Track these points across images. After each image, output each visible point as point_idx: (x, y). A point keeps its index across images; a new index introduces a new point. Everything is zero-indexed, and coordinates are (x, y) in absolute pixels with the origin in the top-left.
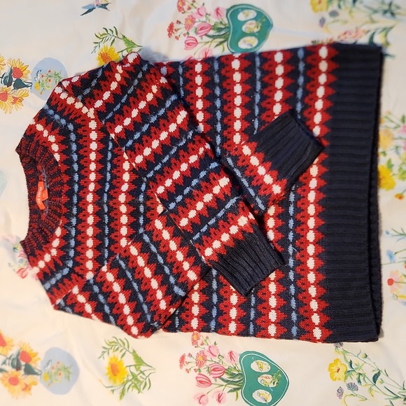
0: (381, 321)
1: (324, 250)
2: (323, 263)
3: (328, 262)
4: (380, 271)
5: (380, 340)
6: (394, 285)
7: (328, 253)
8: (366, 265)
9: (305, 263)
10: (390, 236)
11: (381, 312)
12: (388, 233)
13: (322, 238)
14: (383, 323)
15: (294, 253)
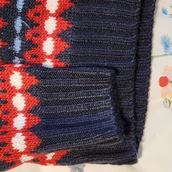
0: (142, 134)
1: (71, 26)
2: (67, 46)
3: (75, 44)
4: (149, 64)
5: (140, 160)
6: (169, 86)
7: (77, 30)
8: (131, 51)
9: (39, 46)
10: (168, 16)
11: (144, 122)
12: (165, 12)
13: (70, 9)
14: (144, 138)
15: (24, 28)
